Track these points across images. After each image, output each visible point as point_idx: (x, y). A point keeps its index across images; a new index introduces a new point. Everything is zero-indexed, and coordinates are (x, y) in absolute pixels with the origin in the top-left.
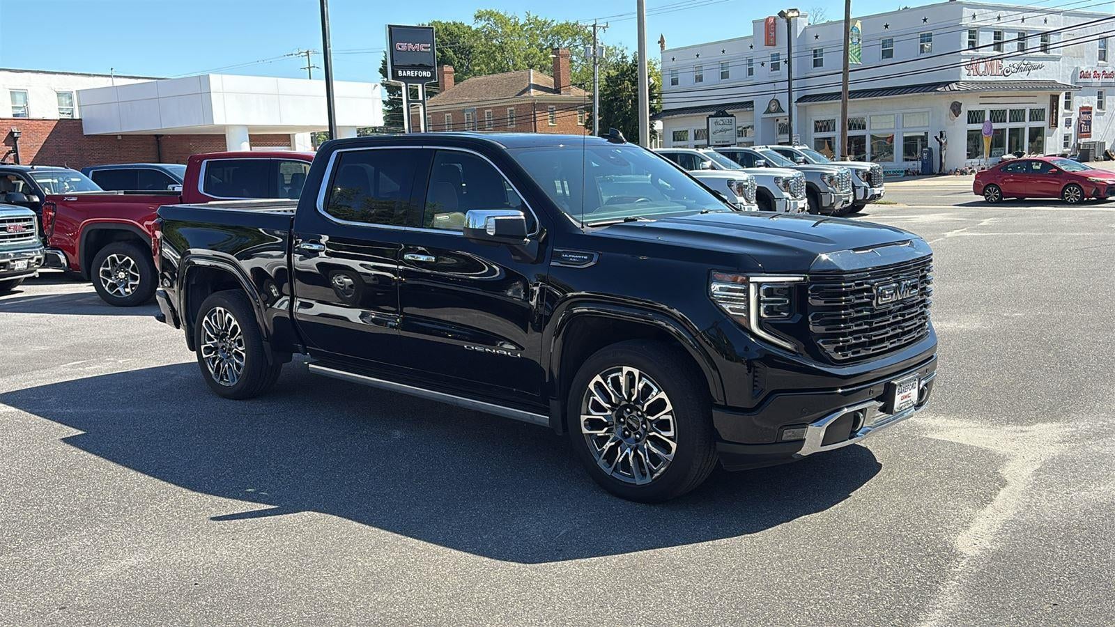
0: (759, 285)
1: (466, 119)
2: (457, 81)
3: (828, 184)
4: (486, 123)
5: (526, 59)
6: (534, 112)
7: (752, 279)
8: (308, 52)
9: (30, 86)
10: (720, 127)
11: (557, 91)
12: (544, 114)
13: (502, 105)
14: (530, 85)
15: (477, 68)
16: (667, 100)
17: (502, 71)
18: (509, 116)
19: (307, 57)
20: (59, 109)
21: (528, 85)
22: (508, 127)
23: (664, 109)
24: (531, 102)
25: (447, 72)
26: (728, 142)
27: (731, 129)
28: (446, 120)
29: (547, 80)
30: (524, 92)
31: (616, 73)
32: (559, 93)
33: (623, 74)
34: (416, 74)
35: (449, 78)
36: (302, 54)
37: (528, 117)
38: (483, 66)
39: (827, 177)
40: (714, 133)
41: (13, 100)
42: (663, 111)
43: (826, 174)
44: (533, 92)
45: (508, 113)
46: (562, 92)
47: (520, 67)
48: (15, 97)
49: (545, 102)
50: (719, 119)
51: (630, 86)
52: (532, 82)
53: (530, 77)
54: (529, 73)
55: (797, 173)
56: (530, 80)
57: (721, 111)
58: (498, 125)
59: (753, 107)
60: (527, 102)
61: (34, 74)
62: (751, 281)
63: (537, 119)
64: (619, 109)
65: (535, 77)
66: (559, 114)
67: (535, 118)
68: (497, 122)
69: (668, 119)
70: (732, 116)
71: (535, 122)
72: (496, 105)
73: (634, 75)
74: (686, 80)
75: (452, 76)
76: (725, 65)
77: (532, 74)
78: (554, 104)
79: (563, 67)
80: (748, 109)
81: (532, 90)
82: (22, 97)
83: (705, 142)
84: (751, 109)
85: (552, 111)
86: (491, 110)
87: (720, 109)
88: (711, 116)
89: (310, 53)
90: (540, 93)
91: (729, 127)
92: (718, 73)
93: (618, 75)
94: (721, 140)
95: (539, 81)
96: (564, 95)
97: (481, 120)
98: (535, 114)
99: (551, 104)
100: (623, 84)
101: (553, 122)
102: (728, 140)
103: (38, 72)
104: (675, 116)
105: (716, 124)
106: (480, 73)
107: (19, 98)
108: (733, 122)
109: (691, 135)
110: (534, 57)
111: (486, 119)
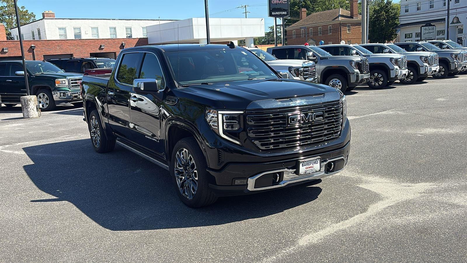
0: (223, 115)
1: (310, 31)
2: (308, 14)
3: (454, 58)
4: (319, 33)
5: (339, 3)
6: (341, 27)
7: (219, 112)
8: (245, 6)
9: (133, 25)
10: (427, 31)
11: (351, 17)
12: (345, 28)
13: (325, 24)
14: (339, 15)
15: (317, 9)
16: (402, 20)
17: (328, 9)
18: (329, 29)
19: (245, 8)
20: (143, 34)
21: (338, 15)
22: (329, 34)
23: (401, 24)
24: (339, 23)
25: (303, 11)
26: (431, 38)
27: (433, 32)
28: (302, 32)
29: (348, 13)
30: (336, 18)
31: (378, 8)
32: (353, 18)
33: (382, 8)
34: (280, 13)
35: (304, 13)
36: (243, 7)
37: (337, 29)
38: (320, 8)
39: (454, 55)
40: (424, 34)
41: (127, 31)
42: (401, 25)
43: (454, 54)
44: (340, 18)
45: (329, 28)
46: (354, 18)
47: (336, 7)
48: (127, 30)
49: (345, 22)
50: (427, 27)
51: (385, 14)
52: (340, 14)
53: (339, 12)
54: (339, 10)
55: (433, 54)
56: (339, 13)
57: (428, 24)
58: (324, 33)
59: (445, 21)
60: (337, 23)
61: (134, 21)
62: (219, 113)
63: (342, 30)
64: (379, 24)
65: (342, 11)
66: (352, 27)
67: (341, 30)
68: (324, 32)
69: (403, 28)
70: (434, 26)
71: (341, 31)
72: (323, 25)
73: (387, 9)
74: (412, 9)
75: (305, 13)
76: (432, 2)
77: (340, 10)
78: (350, 23)
79: (355, 6)
80: (442, 22)
81: (340, 17)
82: (130, 30)
83: (419, 38)
84: (444, 22)
85: (349, 26)
86: (321, 27)
87: (428, 22)
88: (423, 26)
89: (246, 6)
90: (343, 18)
91: (431, 31)
92: (428, 6)
93: (379, 9)
94: (428, 37)
95: (344, 13)
96: (355, 19)
97: (317, 31)
98: (340, 28)
99: (348, 23)
100: (382, 12)
101: (349, 31)
102: (431, 37)
103: (136, 20)
104: (407, 26)
105: (425, 30)
106: (318, 11)
107: (129, 30)
108: (435, 28)
109: (414, 35)
110: (343, 3)
111: (319, 31)
